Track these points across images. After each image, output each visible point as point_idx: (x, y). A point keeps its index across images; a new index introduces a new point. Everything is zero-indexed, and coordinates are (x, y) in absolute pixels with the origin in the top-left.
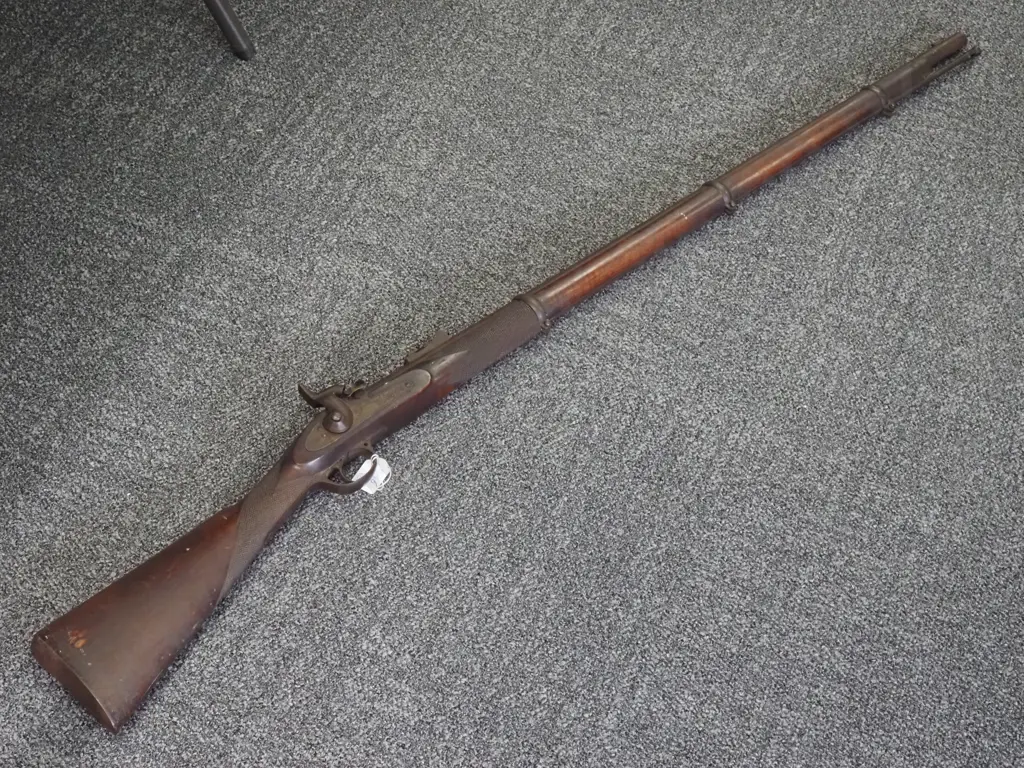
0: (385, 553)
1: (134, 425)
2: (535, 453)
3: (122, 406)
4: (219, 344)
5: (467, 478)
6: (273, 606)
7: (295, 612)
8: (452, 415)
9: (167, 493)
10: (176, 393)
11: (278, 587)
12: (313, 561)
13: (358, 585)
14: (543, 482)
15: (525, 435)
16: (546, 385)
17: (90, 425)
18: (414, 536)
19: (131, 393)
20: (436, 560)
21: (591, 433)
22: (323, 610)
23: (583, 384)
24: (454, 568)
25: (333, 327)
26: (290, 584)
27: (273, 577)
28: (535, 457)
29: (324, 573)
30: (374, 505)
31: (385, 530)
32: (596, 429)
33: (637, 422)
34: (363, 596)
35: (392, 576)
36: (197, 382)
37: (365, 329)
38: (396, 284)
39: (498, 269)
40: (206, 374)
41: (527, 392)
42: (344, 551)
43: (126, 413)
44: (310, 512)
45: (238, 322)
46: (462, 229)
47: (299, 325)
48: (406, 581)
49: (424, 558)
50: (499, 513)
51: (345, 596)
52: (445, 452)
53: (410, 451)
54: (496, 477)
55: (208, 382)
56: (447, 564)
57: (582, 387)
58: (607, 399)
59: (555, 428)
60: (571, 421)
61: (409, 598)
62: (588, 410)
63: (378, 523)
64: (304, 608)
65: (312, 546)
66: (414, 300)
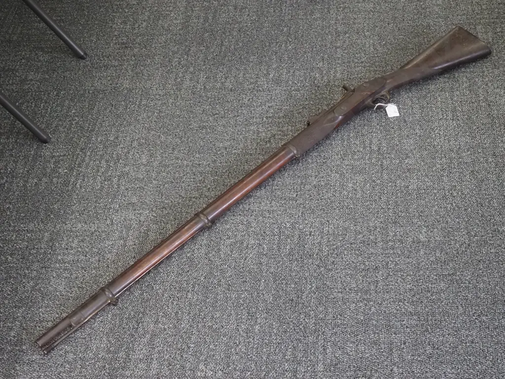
0: (192, 332)
1: (57, 316)
2: (242, 266)
3: (48, 310)
4: (83, 268)
5: (216, 287)
6: (151, 372)
7: (162, 371)
8: (199, 262)
10: (71, 296)
11: (150, 363)
12: (162, 346)
13: (186, 349)
14: (250, 277)
16: (236, 236)
17: (37, 323)
18: (203, 319)
19: (50, 302)
20: (217, 326)
21: (263, 249)
22: (174, 365)
23: (252, 229)
24: (226, 327)
25: (131, 243)
26: (155, 360)
27: (146, 359)
28: (243, 268)
29: (168, 349)
30: (180, 313)
31: (189, 321)
32: (265, 247)
33: (282, 237)
34: (190, 353)
35: (199, 340)
36: (79, 288)
37: (146, 239)
38: (152, 215)
39: (196, 194)
40: (82, 283)
41: (228, 242)
42: (174, 337)
43: (52, 312)
44: (152, 326)
45: (87, 255)
46: (172, 183)
47: (116, 247)
48: (207, 340)
49: (210, 327)
50: (236, 296)
51: (182, 356)
52: (202, 279)
53: (187, 284)
54: (229, 282)
55: (84, 286)
56: (222, 326)
57: (252, 231)
58: (265, 232)
59: (247, 252)
60: (253, 247)
61: (210, 347)
62: (258, 239)
63: (185, 320)
64: (165, 368)
65: (159, 340)
66: (163, 219)
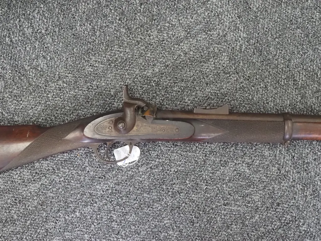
9: (27, 84)
15: (221, 191)
